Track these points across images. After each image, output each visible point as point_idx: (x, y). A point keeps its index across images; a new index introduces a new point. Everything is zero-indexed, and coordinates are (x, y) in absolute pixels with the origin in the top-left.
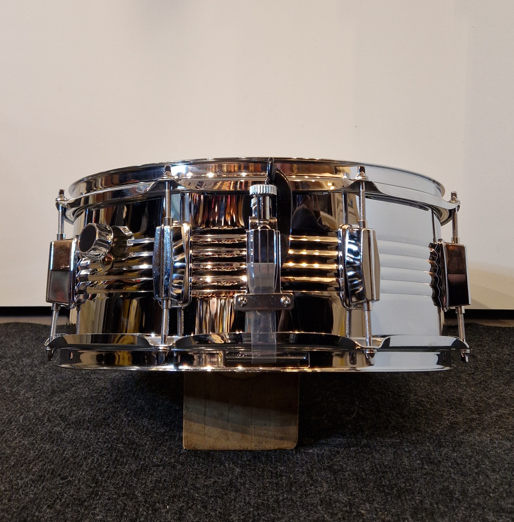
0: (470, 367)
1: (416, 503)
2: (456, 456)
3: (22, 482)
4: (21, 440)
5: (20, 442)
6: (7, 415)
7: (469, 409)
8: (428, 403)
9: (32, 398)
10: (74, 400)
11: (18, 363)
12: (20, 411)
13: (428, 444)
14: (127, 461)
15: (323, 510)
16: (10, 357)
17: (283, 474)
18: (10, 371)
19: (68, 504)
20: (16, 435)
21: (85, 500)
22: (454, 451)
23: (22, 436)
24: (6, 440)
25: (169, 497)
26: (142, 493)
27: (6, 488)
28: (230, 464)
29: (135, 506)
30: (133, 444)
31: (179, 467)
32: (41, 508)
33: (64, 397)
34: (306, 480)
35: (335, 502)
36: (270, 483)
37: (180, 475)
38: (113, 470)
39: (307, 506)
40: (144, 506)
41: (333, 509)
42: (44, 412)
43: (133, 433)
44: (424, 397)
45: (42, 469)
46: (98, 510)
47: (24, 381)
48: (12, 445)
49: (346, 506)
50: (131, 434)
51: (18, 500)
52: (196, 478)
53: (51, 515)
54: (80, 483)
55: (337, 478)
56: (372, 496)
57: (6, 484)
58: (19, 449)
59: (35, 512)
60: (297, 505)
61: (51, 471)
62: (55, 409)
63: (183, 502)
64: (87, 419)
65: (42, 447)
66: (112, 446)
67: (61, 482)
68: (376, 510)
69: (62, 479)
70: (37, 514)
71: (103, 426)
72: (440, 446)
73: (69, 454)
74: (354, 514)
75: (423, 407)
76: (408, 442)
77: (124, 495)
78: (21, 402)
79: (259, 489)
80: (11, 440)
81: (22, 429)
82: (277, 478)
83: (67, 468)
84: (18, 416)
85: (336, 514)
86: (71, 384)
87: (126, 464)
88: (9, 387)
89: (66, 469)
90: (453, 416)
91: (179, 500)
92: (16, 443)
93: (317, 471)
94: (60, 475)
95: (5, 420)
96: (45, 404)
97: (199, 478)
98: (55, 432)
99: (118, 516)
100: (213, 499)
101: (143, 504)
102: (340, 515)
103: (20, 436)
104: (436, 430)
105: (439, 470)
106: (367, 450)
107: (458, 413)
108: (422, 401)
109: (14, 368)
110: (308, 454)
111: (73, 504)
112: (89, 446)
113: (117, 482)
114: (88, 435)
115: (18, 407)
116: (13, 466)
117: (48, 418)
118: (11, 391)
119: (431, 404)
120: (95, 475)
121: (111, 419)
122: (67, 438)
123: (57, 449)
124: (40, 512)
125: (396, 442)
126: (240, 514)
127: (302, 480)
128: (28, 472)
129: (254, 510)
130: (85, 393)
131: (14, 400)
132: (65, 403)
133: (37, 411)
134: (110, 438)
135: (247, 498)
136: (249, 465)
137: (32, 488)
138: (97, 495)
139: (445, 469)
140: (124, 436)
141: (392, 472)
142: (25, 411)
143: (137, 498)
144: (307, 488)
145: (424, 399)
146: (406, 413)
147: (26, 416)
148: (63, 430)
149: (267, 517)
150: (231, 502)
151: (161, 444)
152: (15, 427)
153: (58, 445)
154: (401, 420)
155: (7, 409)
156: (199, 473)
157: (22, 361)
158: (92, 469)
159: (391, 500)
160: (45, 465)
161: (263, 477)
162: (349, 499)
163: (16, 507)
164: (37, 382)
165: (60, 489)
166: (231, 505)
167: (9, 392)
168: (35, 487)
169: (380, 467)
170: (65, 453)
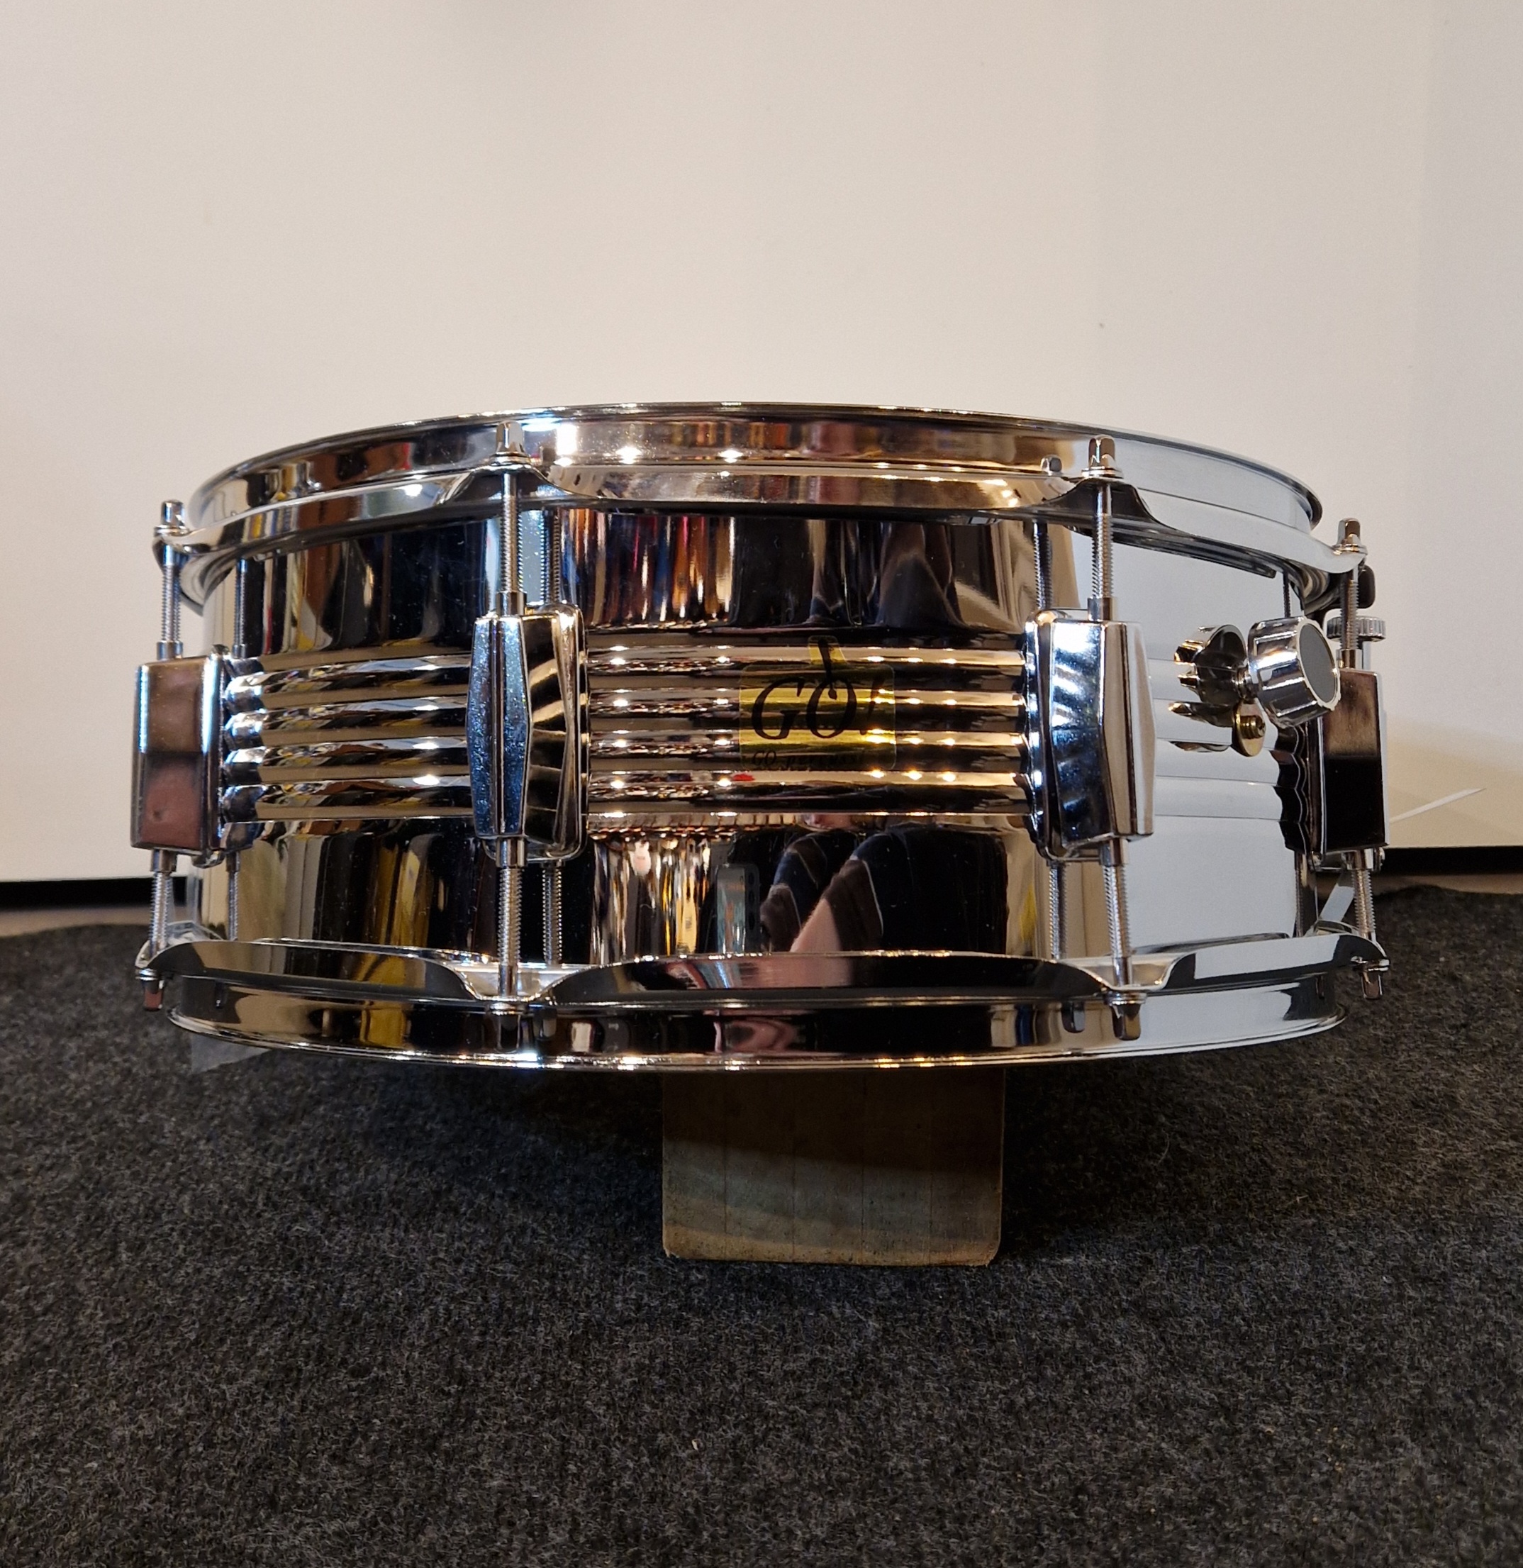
0: (1452, 1008)
1: (1413, 1397)
2: (1488, 1258)
3: (235, 1388)
4: (200, 1265)
5: (199, 1271)
6: (140, 1194)
7: (1484, 1125)
8: (1362, 1111)
9: (203, 1142)
10: (334, 1140)
11: (134, 1039)
12: (178, 1182)
13: (1399, 1227)
14: (536, 1311)
15: (1151, 1430)
16: (105, 1026)
17: (1007, 1331)
18: (115, 1064)
19: (393, 1447)
20: (180, 1252)
21: (441, 1435)
22: (1475, 1243)
23: (199, 1255)
24: (154, 1267)
25: (691, 1412)
26: (608, 1405)
27: (189, 1408)
28: (844, 1307)
29: (595, 1445)
30: (541, 1262)
31: (696, 1323)
32: (313, 1462)
33: (299, 1135)
34: (1078, 1346)
35: (1180, 1407)
36: (976, 1358)
37: (706, 1345)
38: (503, 1341)
39: (1104, 1420)
40: (624, 1442)
41: (1179, 1426)
42: (251, 1180)
43: (534, 1231)
44: (1347, 1095)
45: (286, 1348)
46: (485, 1460)
47: (165, 1091)
48: (178, 1281)
49: (1216, 1416)
50: (529, 1232)
51: (236, 1444)
52: (754, 1352)
53: (348, 1484)
54: (414, 1385)
55: (1168, 1337)
56: (1283, 1383)
57: (186, 1397)
58: (201, 1291)
59: (296, 1477)
60: (1074, 1419)
61: (314, 1355)
62: (280, 1170)
63: (736, 1426)
64: (385, 1194)
65: (268, 1285)
66: (479, 1271)
67: (354, 1384)
68: (1305, 1424)
69: (355, 1374)
70: (302, 1480)
71: (439, 1214)
72: (1435, 1232)
73: (358, 1300)
74: (1247, 1436)
75: (1353, 1124)
76: (1338, 1224)
77: (554, 1412)
78: (172, 1154)
79: (948, 1378)
80: (170, 1266)
81: (197, 1234)
82: (993, 1342)
83: (363, 1342)
84: (173, 1194)
85: (1194, 1439)
86: (311, 1096)
87: (536, 1321)
88: (124, 1111)
89: (357, 1347)
90: (1445, 1145)
91: (723, 1421)
92: (188, 1274)
93: (1104, 1317)
94: (344, 1362)
95: (138, 1210)
96: (244, 1159)
97: (764, 1353)
98: (298, 1237)
99: (551, 1476)
100: (821, 1413)
101: (618, 1438)
102: (1205, 1441)
103: (193, 1253)
104: (1409, 1188)
105: (1450, 1300)
106: (1229, 1250)
107: (1457, 1138)
108: (1347, 1107)
109: (126, 1057)
110: (1061, 1269)
111: (406, 1446)
112: (411, 1276)
113: (524, 1375)
114: (401, 1242)
115: (166, 1170)
116: (196, 1342)
117: (268, 1198)
118: (135, 1123)
119: (1373, 1115)
120: (451, 1359)
121: (456, 1192)
122: (339, 1252)
123: (318, 1288)
124: (311, 1475)
125: (1305, 1226)
126: (912, 1451)
127: (1067, 1345)
128: (246, 1357)
129: (952, 1441)
130: (360, 1122)
131: (150, 1150)
132: (307, 1152)
133: (228, 1178)
134: (471, 1249)
135: (924, 1406)
136: (900, 1309)
137: (270, 1404)
138: (471, 1416)
139: (1467, 1298)
140: (510, 1241)
141: (1319, 1312)
142: (192, 1179)
143: (594, 1419)
144: (1090, 1370)
145: (1348, 1102)
146: (1310, 1142)
147: (198, 1192)
148: (323, 1232)
149: (996, 1459)
150: (878, 1418)
151: (626, 1257)
152: (172, 1229)
153: (318, 1275)
154: (1301, 1163)
155: (135, 1175)
156: (760, 1337)
157: (146, 1035)
158: (437, 1342)
159: (1340, 1389)
160: (291, 1335)
161: (950, 1340)
162: (1219, 1395)
163: (235, 1463)
164: (207, 1093)
165: (353, 1406)
166: (878, 1429)
167: (128, 1125)
168: (277, 1402)
169: (1282, 1298)
170: (345, 1296)
